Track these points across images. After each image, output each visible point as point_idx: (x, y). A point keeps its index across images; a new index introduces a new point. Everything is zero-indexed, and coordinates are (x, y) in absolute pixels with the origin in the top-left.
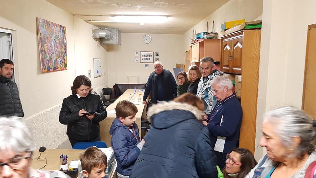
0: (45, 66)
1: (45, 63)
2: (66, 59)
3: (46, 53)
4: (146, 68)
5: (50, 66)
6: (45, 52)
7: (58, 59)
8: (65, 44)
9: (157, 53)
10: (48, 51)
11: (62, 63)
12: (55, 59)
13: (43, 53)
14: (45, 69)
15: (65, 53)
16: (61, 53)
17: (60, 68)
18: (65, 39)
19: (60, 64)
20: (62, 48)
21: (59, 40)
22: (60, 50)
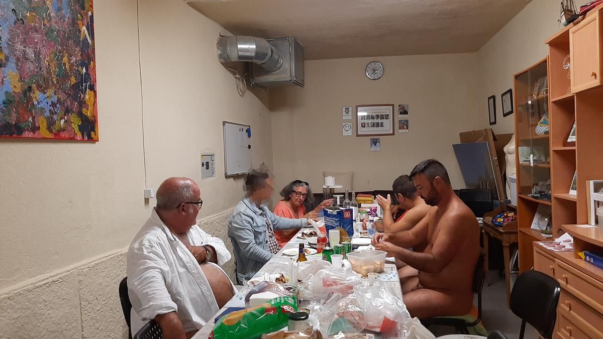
2: (90, 104)
4: (373, 148)
7: (37, 92)
9: (403, 108)
11: (67, 111)
12: (18, 90)
15: (86, 79)
16: (58, 76)
17: (51, 131)
18: (84, 28)
19: (47, 114)
20: (65, 59)
21: (50, 21)
22: (55, 62)
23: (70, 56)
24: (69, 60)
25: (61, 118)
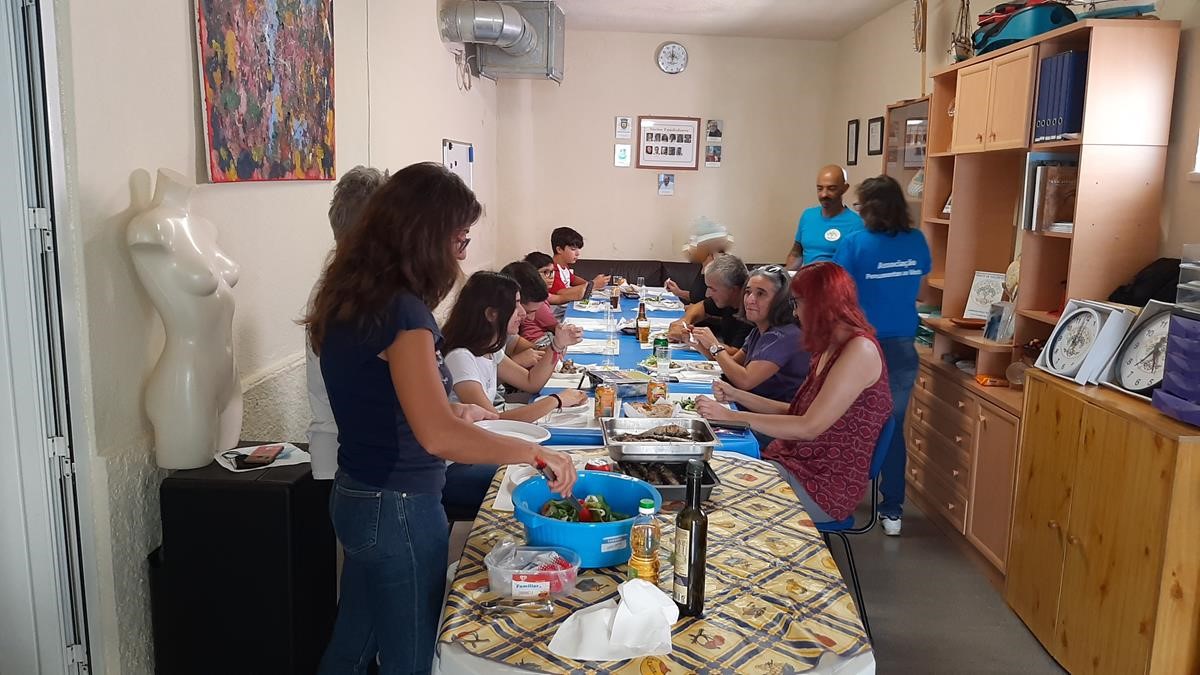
0: (227, 150)
1: (228, 134)
2: (330, 128)
3: (231, 80)
4: (664, 190)
5: (254, 153)
6: (227, 75)
7: (294, 120)
8: (328, 49)
9: (715, 126)
10: (246, 69)
11: (314, 141)
12: (281, 120)
13: (217, 75)
14: (224, 165)
15: (328, 93)
16: (307, 94)
17: (303, 170)
18: (326, 22)
19: (300, 147)
20: (312, 68)
21: (301, 19)
22: (305, 76)
23: (316, 64)
24: (316, 69)
25: (310, 151)
